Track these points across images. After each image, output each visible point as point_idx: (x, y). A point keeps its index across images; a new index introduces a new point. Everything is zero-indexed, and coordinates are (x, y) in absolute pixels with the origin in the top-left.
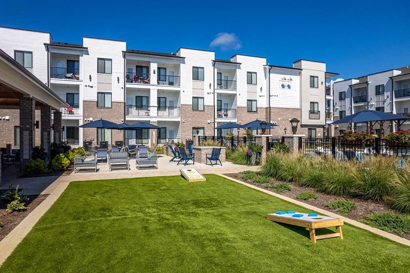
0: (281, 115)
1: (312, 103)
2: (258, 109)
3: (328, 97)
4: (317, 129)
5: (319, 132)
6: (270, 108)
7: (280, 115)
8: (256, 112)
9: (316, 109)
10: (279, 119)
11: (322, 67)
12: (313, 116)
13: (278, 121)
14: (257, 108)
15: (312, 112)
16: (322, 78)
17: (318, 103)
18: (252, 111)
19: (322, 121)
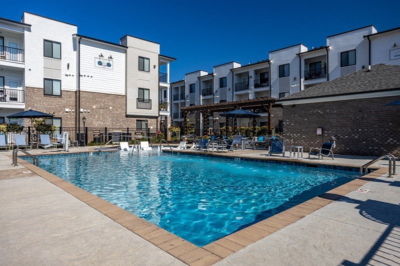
0: (97, 101)
1: (142, 90)
2: (63, 93)
3: (162, 84)
4: (149, 121)
5: (151, 125)
6: (79, 91)
7: (96, 103)
8: (60, 96)
9: (146, 97)
10: (94, 107)
11: (155, 48)
12: (142, 104)
13: (93, 109)
14: (61, 91)
15: (141, 100)
16: (155, 61)
17: (149, 90)
18: (52, 95)
19: (154, 112)
